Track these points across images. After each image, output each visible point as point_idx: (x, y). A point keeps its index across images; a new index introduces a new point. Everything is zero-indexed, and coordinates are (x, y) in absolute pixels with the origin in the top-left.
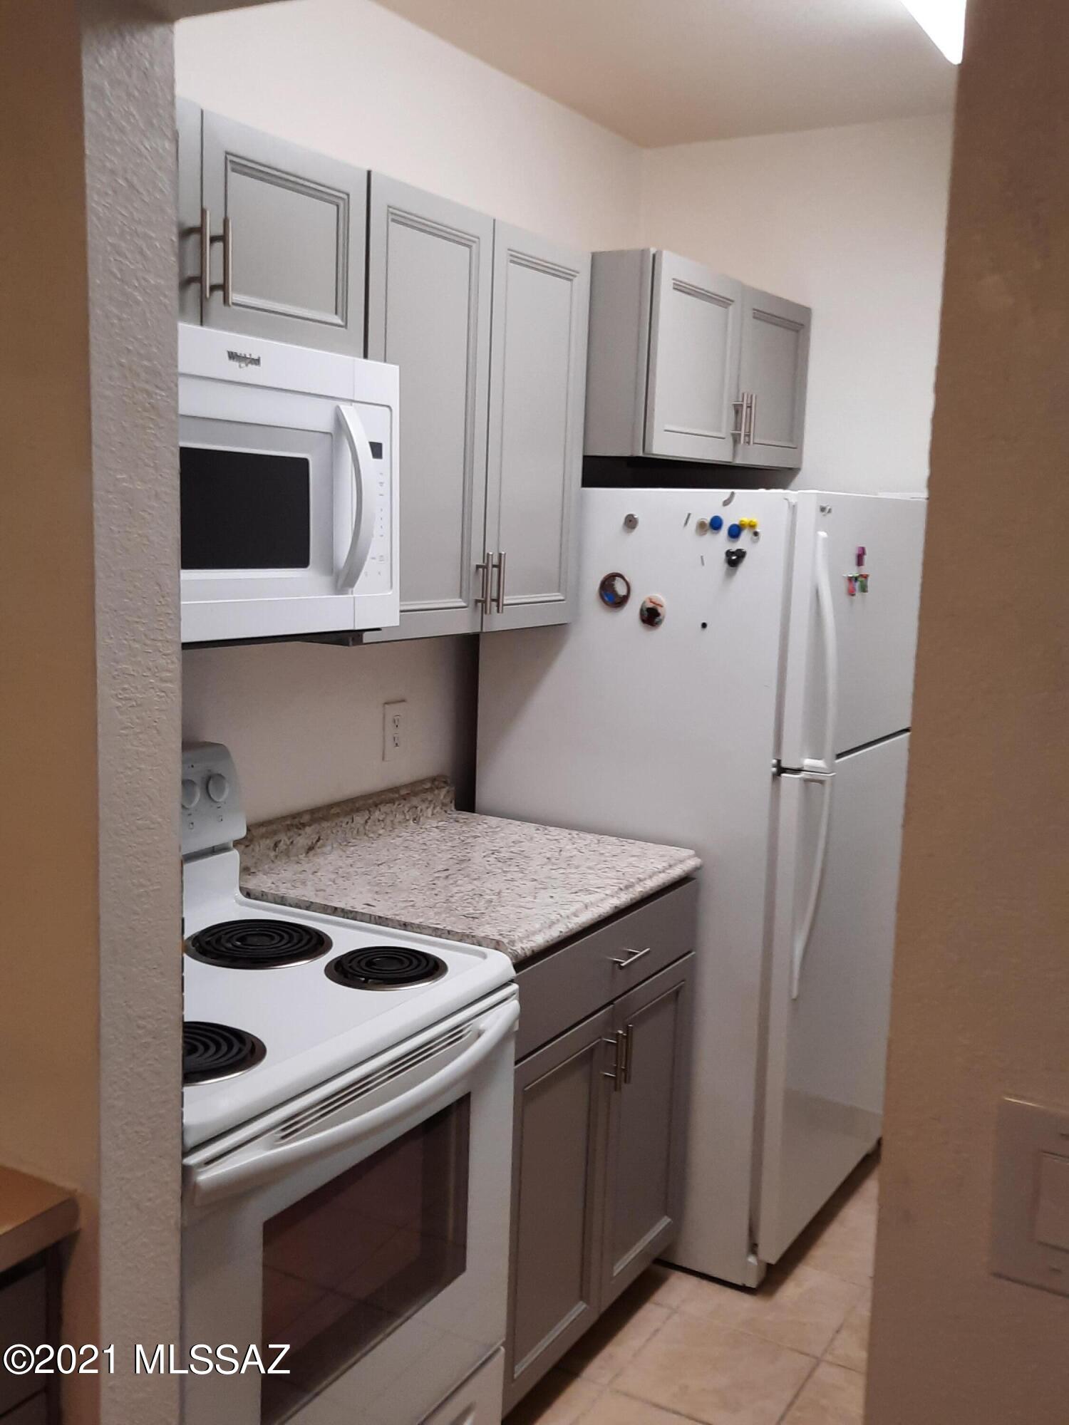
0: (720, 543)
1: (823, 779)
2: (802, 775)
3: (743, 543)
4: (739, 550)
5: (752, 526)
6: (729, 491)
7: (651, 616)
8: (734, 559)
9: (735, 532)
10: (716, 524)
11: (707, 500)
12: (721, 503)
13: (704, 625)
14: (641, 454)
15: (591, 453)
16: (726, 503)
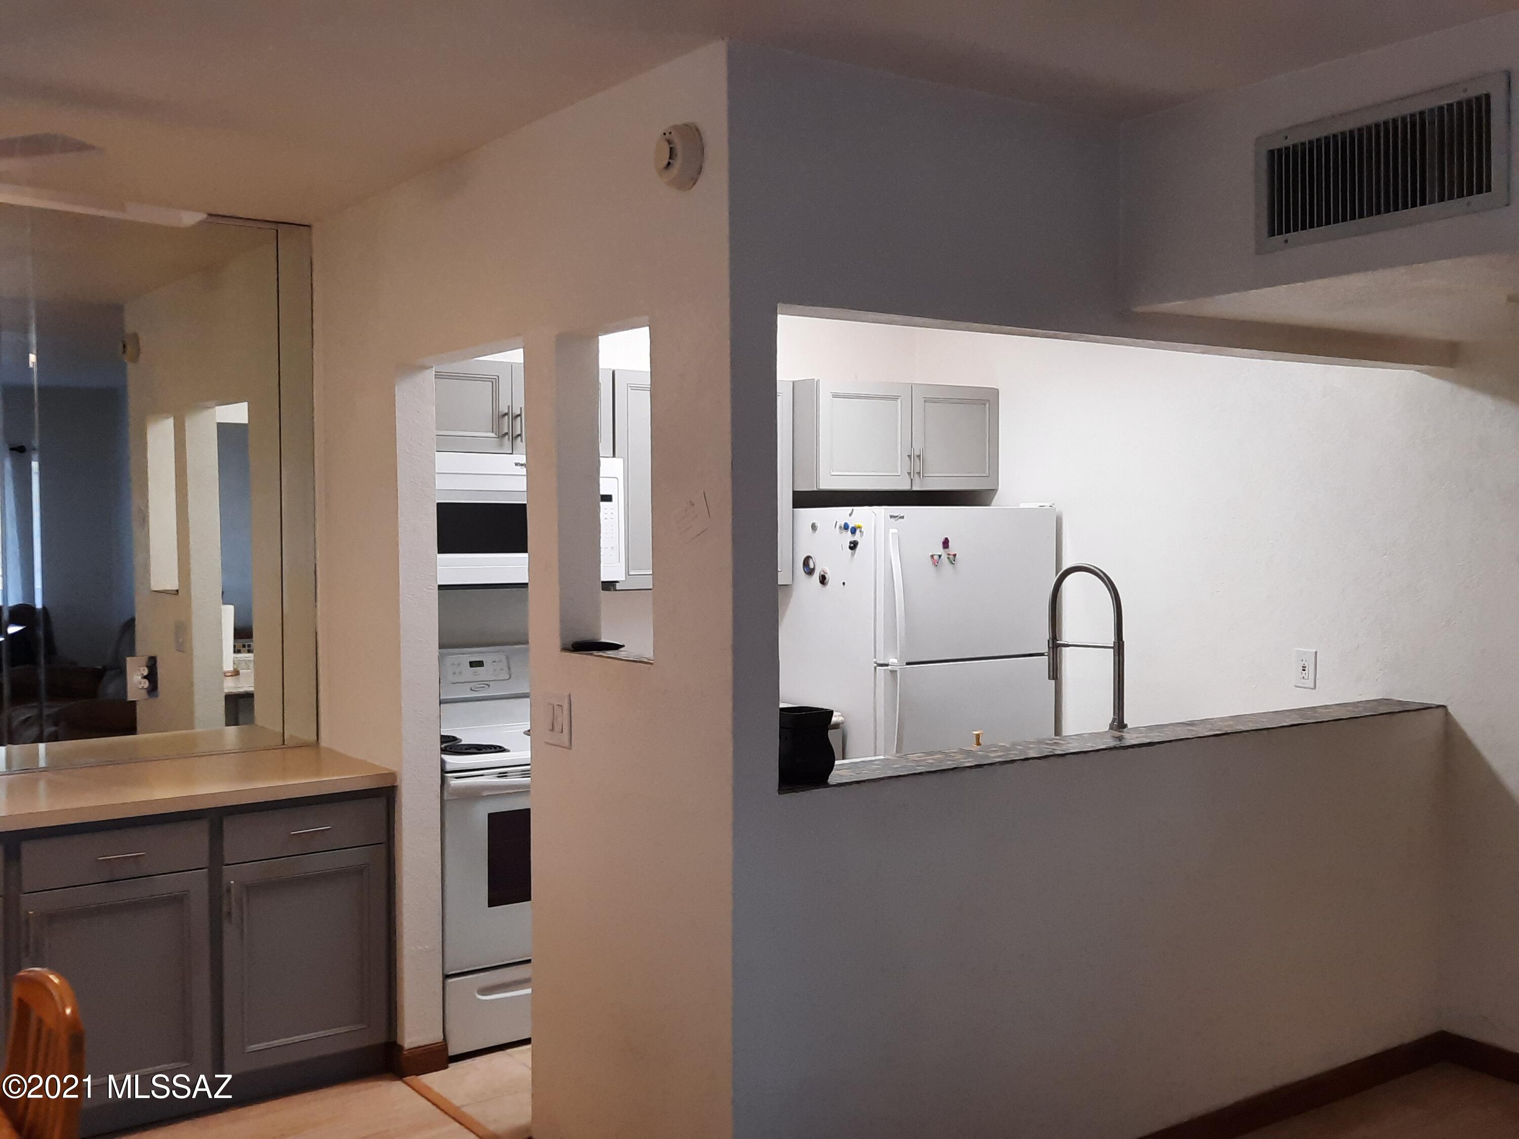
0: (848, 537)
1: (896, 669)
2: (889, 667)
3: (857, 537)
4: (855, 541)
5: (860, 527)
6: (851, 508)
7: (823, 580)
8: (853, 546)
9: (854, 531)
10: (846, 527)
11: (841, 514)
12: (848, 516)
13: (844, 584)
14: (815, 489)
15: (796, 489)
16: (850, 515)
